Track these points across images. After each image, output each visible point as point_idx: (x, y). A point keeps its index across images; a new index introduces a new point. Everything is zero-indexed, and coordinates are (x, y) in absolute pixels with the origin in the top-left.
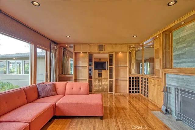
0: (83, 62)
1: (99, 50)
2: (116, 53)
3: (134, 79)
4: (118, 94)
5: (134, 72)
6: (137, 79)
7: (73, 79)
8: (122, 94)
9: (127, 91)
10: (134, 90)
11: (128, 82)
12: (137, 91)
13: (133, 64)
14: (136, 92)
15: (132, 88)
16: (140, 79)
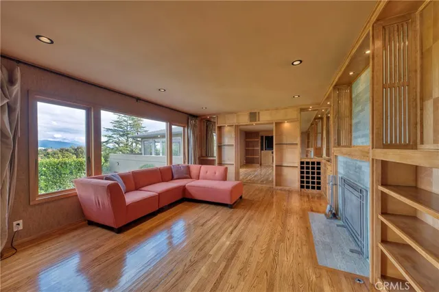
0: (229, 139)
1: (251, 121)
2: (278, 124)
3: (310, 166)
4: (279, 188)
6: (316, 166)
7: (217, 162)
10: (310, 185)
11: (297, 171)
12: (316, 185)
14: (313, 188)
15: (305, 180)
16: (321, 166)
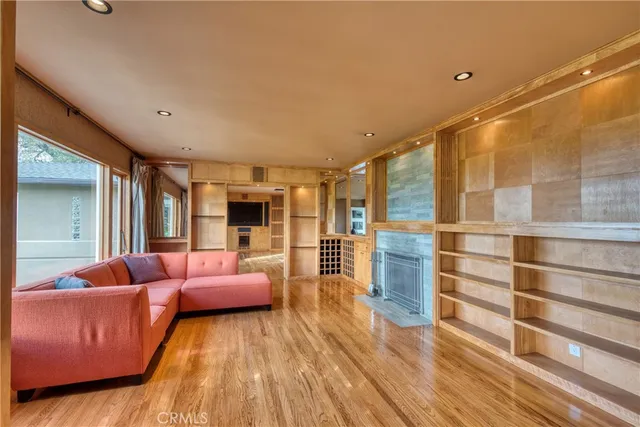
0: (212, 205)
1: (254, 180)
2: (293, 188)
3: (331, 245)
5: (331, 230)
6: (336, 245)
7: (189, 247)
8: (305, 277)
9: (316, 270)
10: (330, 269)
11: (317, 252)
12: (336, 268)
13: (331, 210)
14: (333, 272)
15: (325, 263)
16: (342, 245)
